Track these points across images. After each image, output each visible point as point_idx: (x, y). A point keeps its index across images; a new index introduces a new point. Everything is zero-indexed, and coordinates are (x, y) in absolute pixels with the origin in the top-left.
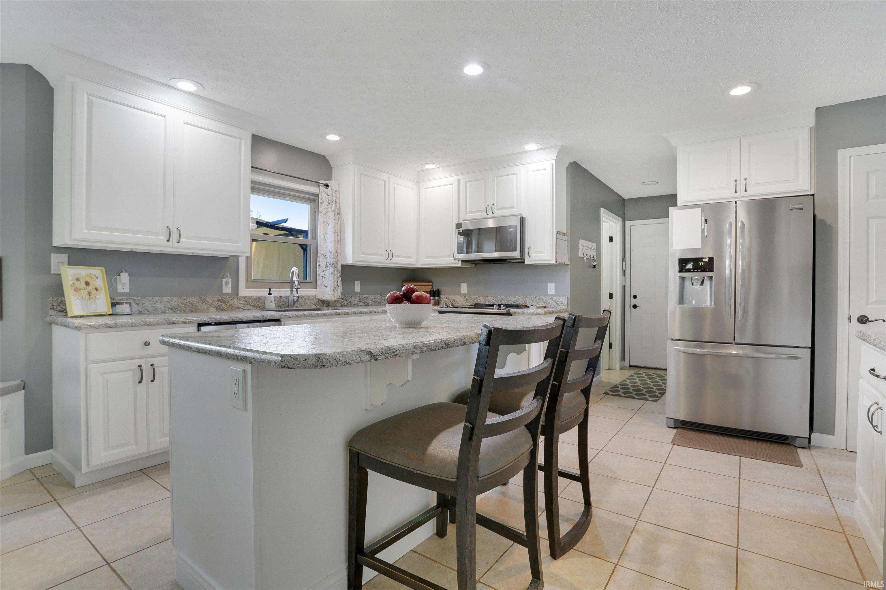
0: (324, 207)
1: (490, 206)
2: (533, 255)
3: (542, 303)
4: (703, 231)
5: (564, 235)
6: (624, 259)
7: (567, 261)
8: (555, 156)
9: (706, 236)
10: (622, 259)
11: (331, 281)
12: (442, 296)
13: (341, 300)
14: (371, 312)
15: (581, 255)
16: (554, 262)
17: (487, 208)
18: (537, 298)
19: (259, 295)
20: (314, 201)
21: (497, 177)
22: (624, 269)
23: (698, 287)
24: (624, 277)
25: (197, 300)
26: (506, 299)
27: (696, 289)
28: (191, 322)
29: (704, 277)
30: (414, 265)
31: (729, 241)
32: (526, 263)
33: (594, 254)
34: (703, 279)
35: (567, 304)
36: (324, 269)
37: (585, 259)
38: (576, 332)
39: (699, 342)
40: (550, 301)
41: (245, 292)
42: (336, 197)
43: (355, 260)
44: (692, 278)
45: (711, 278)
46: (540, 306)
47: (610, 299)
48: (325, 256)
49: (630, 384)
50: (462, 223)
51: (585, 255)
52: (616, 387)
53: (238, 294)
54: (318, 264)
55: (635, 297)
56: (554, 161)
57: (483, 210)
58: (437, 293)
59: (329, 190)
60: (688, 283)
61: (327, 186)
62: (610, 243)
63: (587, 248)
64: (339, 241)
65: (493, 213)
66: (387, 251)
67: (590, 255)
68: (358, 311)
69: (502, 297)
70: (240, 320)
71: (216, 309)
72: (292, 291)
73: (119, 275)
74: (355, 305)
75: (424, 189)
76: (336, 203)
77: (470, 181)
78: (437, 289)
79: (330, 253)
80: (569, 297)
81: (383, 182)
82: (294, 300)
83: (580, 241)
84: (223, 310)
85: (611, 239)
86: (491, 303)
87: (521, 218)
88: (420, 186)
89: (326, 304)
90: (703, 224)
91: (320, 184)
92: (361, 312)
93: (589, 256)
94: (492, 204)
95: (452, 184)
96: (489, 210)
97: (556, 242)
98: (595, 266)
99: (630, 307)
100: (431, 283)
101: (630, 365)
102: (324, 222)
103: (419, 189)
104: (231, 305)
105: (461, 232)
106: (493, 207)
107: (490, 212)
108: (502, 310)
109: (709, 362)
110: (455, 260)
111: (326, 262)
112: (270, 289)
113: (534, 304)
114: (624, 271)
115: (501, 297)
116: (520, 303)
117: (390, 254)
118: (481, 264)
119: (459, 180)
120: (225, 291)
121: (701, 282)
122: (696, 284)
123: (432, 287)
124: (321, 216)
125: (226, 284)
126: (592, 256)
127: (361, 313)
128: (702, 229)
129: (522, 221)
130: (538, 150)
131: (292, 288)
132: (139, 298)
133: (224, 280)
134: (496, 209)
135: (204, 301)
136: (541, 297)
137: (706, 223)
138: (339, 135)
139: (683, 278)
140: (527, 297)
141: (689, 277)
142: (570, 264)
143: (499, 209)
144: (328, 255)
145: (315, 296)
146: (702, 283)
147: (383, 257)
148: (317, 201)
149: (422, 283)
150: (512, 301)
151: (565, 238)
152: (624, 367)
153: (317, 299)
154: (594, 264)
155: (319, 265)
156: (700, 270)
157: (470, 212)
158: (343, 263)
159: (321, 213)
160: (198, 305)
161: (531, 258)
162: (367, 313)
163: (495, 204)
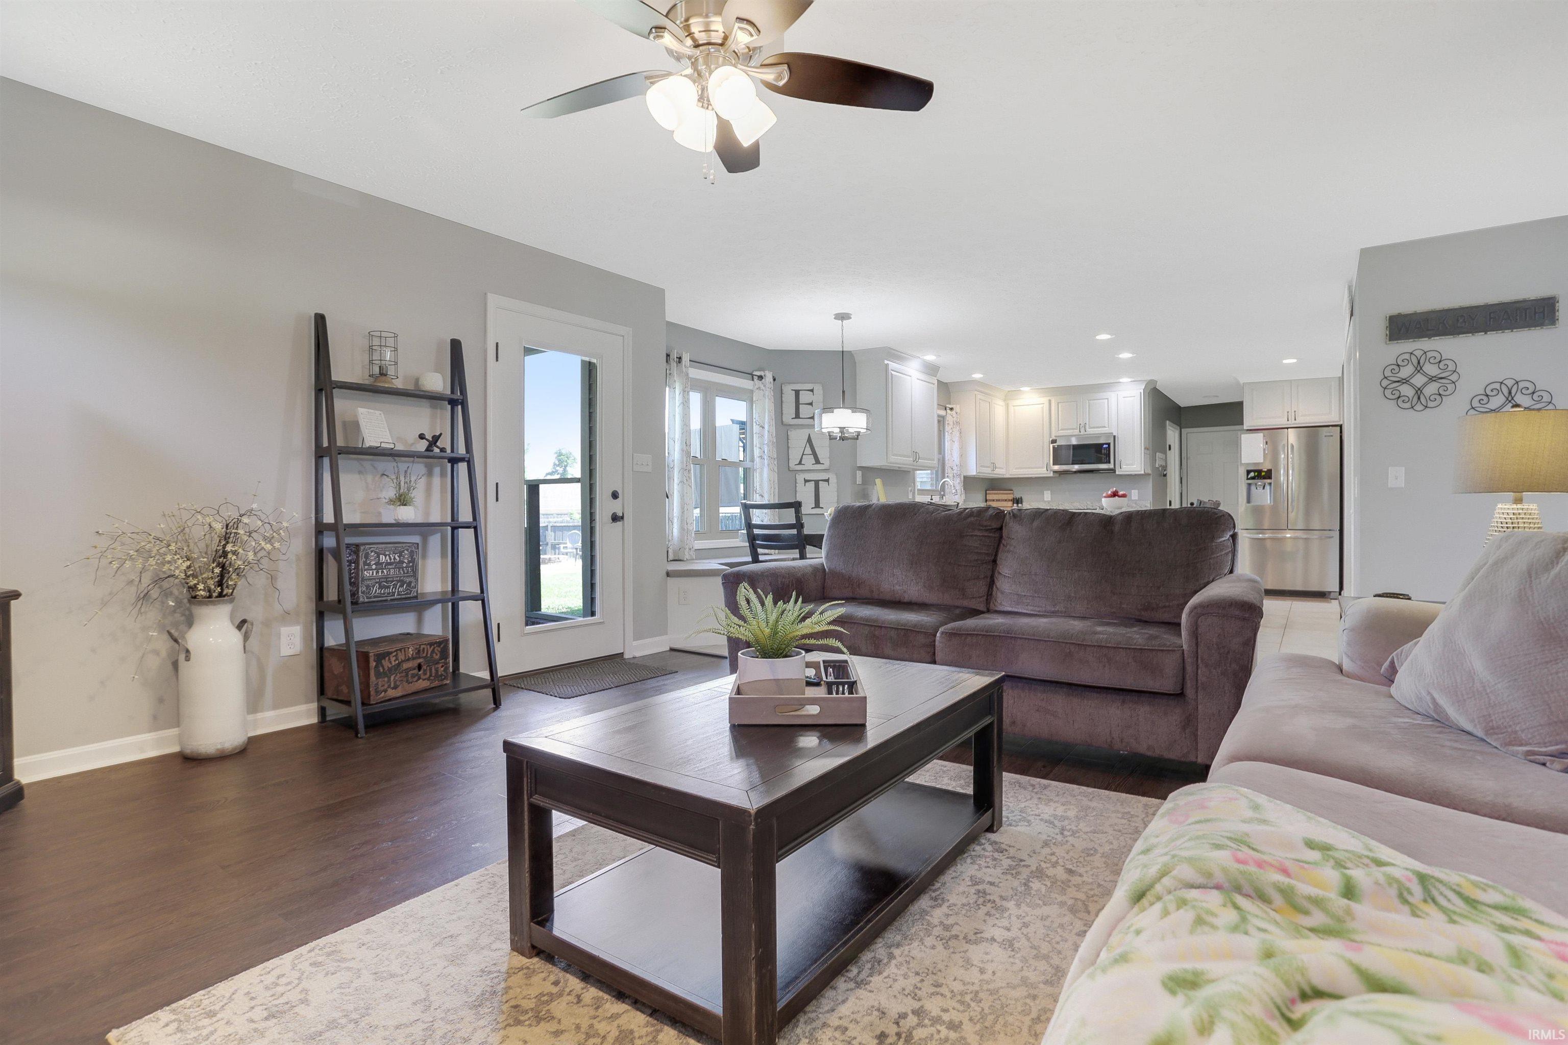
0: (950, 427)
1: (1082, 425)
2: (1124, 467)
4: (1264, 450)
5: (1148, 450)
7: (1150, 472)
8: (1143, 387)
9: (1267, 453)
10: (1180, 466)
11: (958, 490)
12: (1024, 504)
16: (1139, 473)
17: (1079, 426)
22: (1181, 476)
23: (1260, 490)
24: (1181, 485)
29: (1265, 483)
30: (1003, 475)
31: (1283, 456)
32: (1117, 473)
33: (1164, 463)
37: (1159, 468)
39: (1261, 530)
42: (959, 418)
43: (976, 472)
44: (1256, 484)
45: (1270, 484)
48: (952, 468)
50: (1057, 440)
51: (1159, 465)
56: (1143, 390)
57: (1075, 428)
58: (1020, 500)
59: (954, 412)
60: (1253, 488)
61: (952, 409)
62: (1169, 451)
63: (1160, 459)
64: (963, 455)
66: (994, 463)
75: (1013, 407)
76: (960, 423)
77: (1062, 403)
78: (1019, 497)
79: (956, 466)
80: (1152, 501)
81: (989, 404)
83: (1154, 454)
85: (1170, 447)
87: (1113, 435)
88: (1010, 403)
90: (1264, 445)
91: (946, 408)
94: (1084, 423)
95: (1043, 404)
96: (1081, 428)
97: (1141, 457)
98: (1164, 474)
100: (1012, 492)
102: (950, 440)
103: (1007, 406)
105: (1057, 447)
106: (1085, 427)
107: (1082, 431)
109: (1268, 543)
110: (1050, 471)
111: (953, 474)
112: (932, 496)
114: (1181, 479)
117: (994, 467)
119: (1050, 401)
120: (910, 498)
121: (1263, 487)
122: (1259, 488)
123: (1015, 495)
124: (948, 435)
126: (1162, 466)
128: (1263, 448)
129: (1114, 438)
130: (1128, 382)
133: (909, 489)
134: (1088, 429)
137: (1267, 444)
139: (1249, 485)
141: (1254, 483)
143: (1091, 428)
144: (955, 468)
147: (990, 469)
148: (944, 422)
149: (1004, 492)
151: (1148, 452)
156: (1262, 478)
157: (1062, 430)
158: (966, 474)
159: (947, 432)
161: (1122, 470)
163: (1087, 423)
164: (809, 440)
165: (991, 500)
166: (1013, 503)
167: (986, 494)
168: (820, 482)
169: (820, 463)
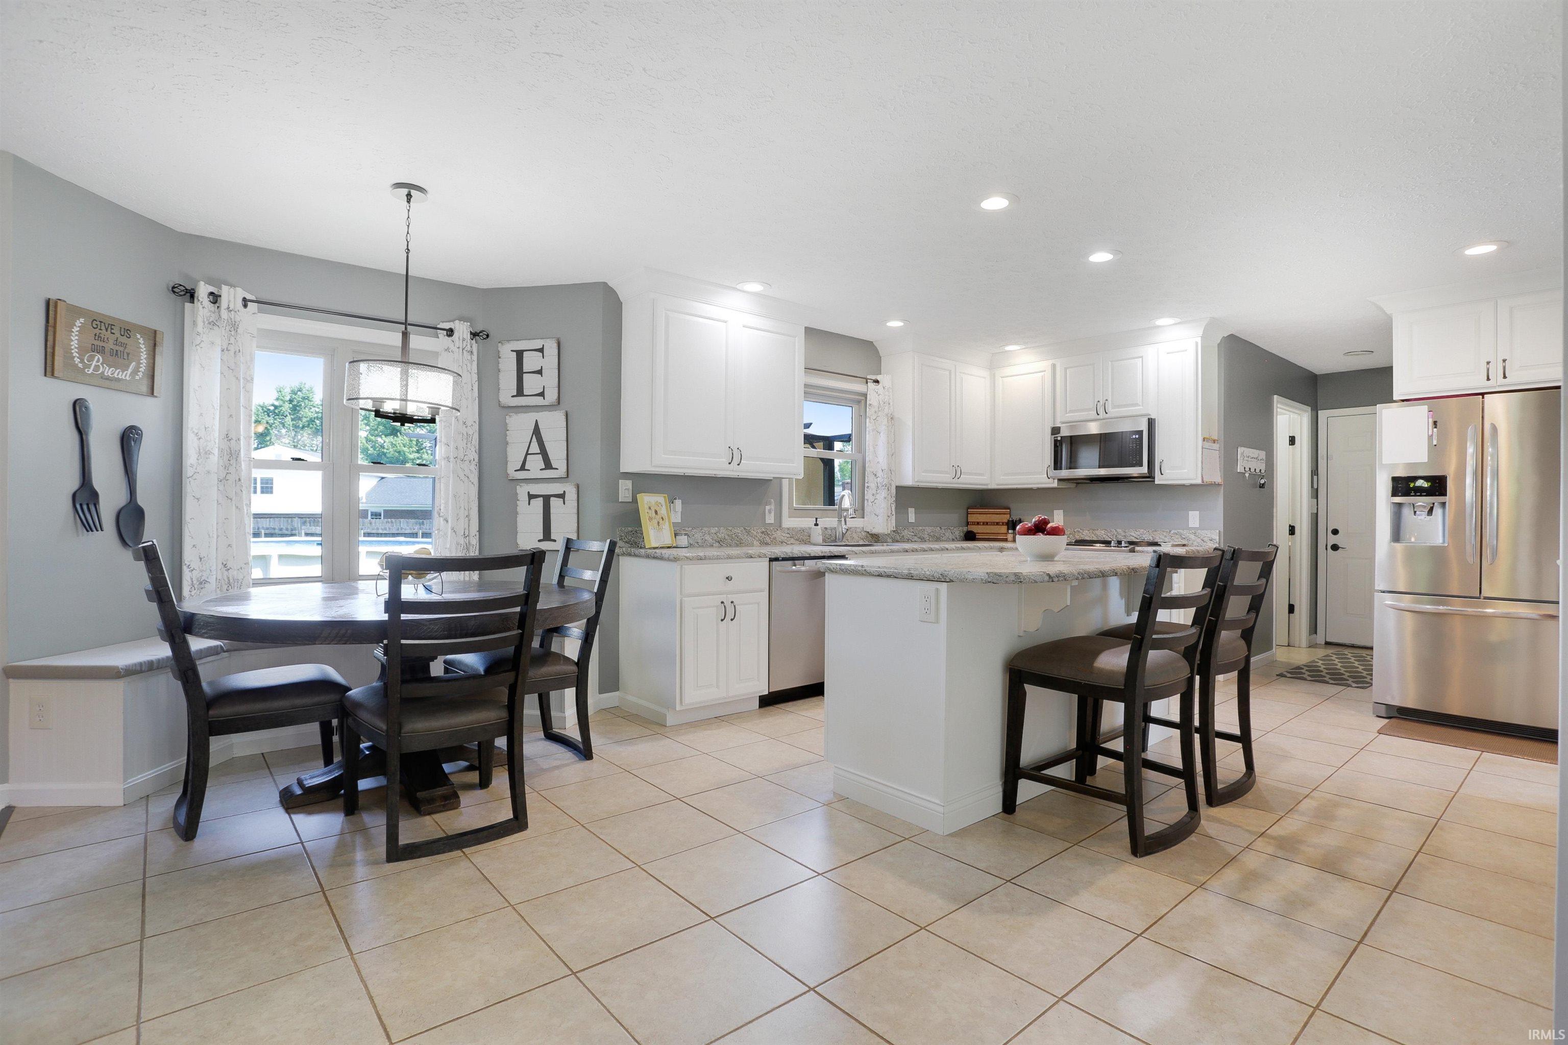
0: (873, 410)
1: (1101, 403)
2: (1167, 471)
3: (1180, 539)
4: (1430, 437)
5: (1214, 443)
6: (1315, 472)
7: (1218, 479)
8: (1201, 333)
9: (1435, 445)
10: (1312, 471)
11: (884, 508)
13: (893, 533)
14: (942, 550)
15: (1240, 469)
16: (1199, 481)
17: (1097, 405)
18: (1172, 532)
19: (803, 526)
20: (859, 402)
21: (1111, 362)
22: (1315, 487)
23: (1422, 517)
24: (1316, 500)
25: (742, 531)
26: (1123, 534)
27: (1420, 520)
28: (765, 556)
29: (1434, 504)
30: (987, 485)
31: (1472, 450)
32: (1156, 482)
33: (1262, 466)
34: (1432, 506)
35: (1218, 540)
36: (874, 492)
37: (1247, 475)
38: (1235, 565)
40: (1192, 537)
41: (789, 522)
42: (889, 396)
43: (916, 480)
44: (1413, 505)
45: (1443, 504)
46: (1177, 543)
47: (1290, 534)
48: (876, 475)
49: (1323, 666)
50: (1060, 428)
51: (1247, 469)
52: (1299, 668)
53: (780, 526)
54: (866, 486)
55: (1335, 532)
56: (1200, 338)
57: (1091, 407)
59: (880, 386)
60: (1407, 512)
61: (877, 382)
62: (1291, 446)
63: (1249, 459)
64: (894, 454)
65: (1106, 413)
66: (953, 466)
67: (1255, 470)
68: (928, 548)
69: (1118, 530)
70: (809, 556)
71: (760, 543)
72: (840, 521)
73: (673, 503)
74: (908, 541)
75: (1000, 378)
76: (889, 404)
77: (1071, 367)
78: (1018, 519)
79: (883, 470)
80: (1222, 530)
81: (948, 373)
82: (843, 533)
83: (1239, 450)
84: (767, 544)
85: (1292, 441)
86: (1100, 539)
87: (1149, 419)
88: (995, 373)
89: (875, 538)
90: (1430, 428)
91: (868, 380)
92: (931, 548)
93: (1252, 470)
94: (1104, 399)
95: (1045, 371)
96: (1100, 408)
97: (1202, 454)
98: (1263, 484)
99: (1327, 549)
100: (1009, 510)
101: (1326, 641)
102: (873, 430)
103: (993, 378)
104: (775, 538)
105: (1058, 439)
106: (1106, 405)
107: (1101, 411)
108: (1123, 548)
110: (1049, 478)
111: (877, 483)
112: (816, 519)
113: (1166, 540)
114: (1315, 491)
115: (1116, 531)
116: (1146, 539)
117: (958, 472)
118: (1088, 483)
119: (1054, 366)
120: (768, 521)
121: (1428, 510)
122: (1420, 513)
123: (1010, 516)
124: (870, 422)
125: (770, 512)
126: (1258, 471)
127: (932, 550)
128: (1428, 435)
129: (1151, 423)
130: (1176, 324)
131: (840, 517)
132: (690, 529)
133: (768, 508)
134: (1110, 409)
135: (748, 532)
136: (1179, 531)
137: (1436, 427)
138: (902, 320)
139: (1399, 505)
140: (1156, 531)
141: (1410, 504)
142: (1222, 483)
143: (1114, 407)
144: (880, 474)
145: (863, 528)
146: (1430, 512)
147: (948, 475)
148: (863, 402)
149: (995, 510)
150: (1133, 536)
151: (1216, 446)
152: (1317, 644)
153: (865, 532)
154: (1262, 481)
155: (868, 487)
156: (1425, 494)
157: (1071, 411)
158: (898, 484)
159: (870, 418)
160: (742, 538)
161: (1164, 476)
162: (938, 550)
163: (1110, 400)
164: (537, 431)
165: (974, 523)
166: (1008, 529)
167: (968, 514)
168: (552, 499)
169: (551, 468)
